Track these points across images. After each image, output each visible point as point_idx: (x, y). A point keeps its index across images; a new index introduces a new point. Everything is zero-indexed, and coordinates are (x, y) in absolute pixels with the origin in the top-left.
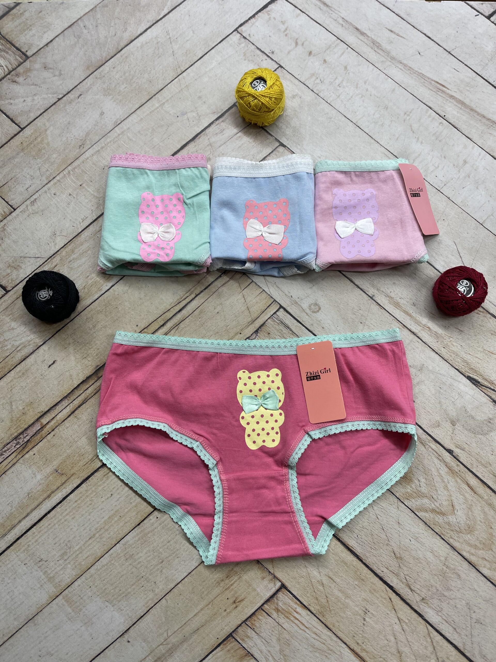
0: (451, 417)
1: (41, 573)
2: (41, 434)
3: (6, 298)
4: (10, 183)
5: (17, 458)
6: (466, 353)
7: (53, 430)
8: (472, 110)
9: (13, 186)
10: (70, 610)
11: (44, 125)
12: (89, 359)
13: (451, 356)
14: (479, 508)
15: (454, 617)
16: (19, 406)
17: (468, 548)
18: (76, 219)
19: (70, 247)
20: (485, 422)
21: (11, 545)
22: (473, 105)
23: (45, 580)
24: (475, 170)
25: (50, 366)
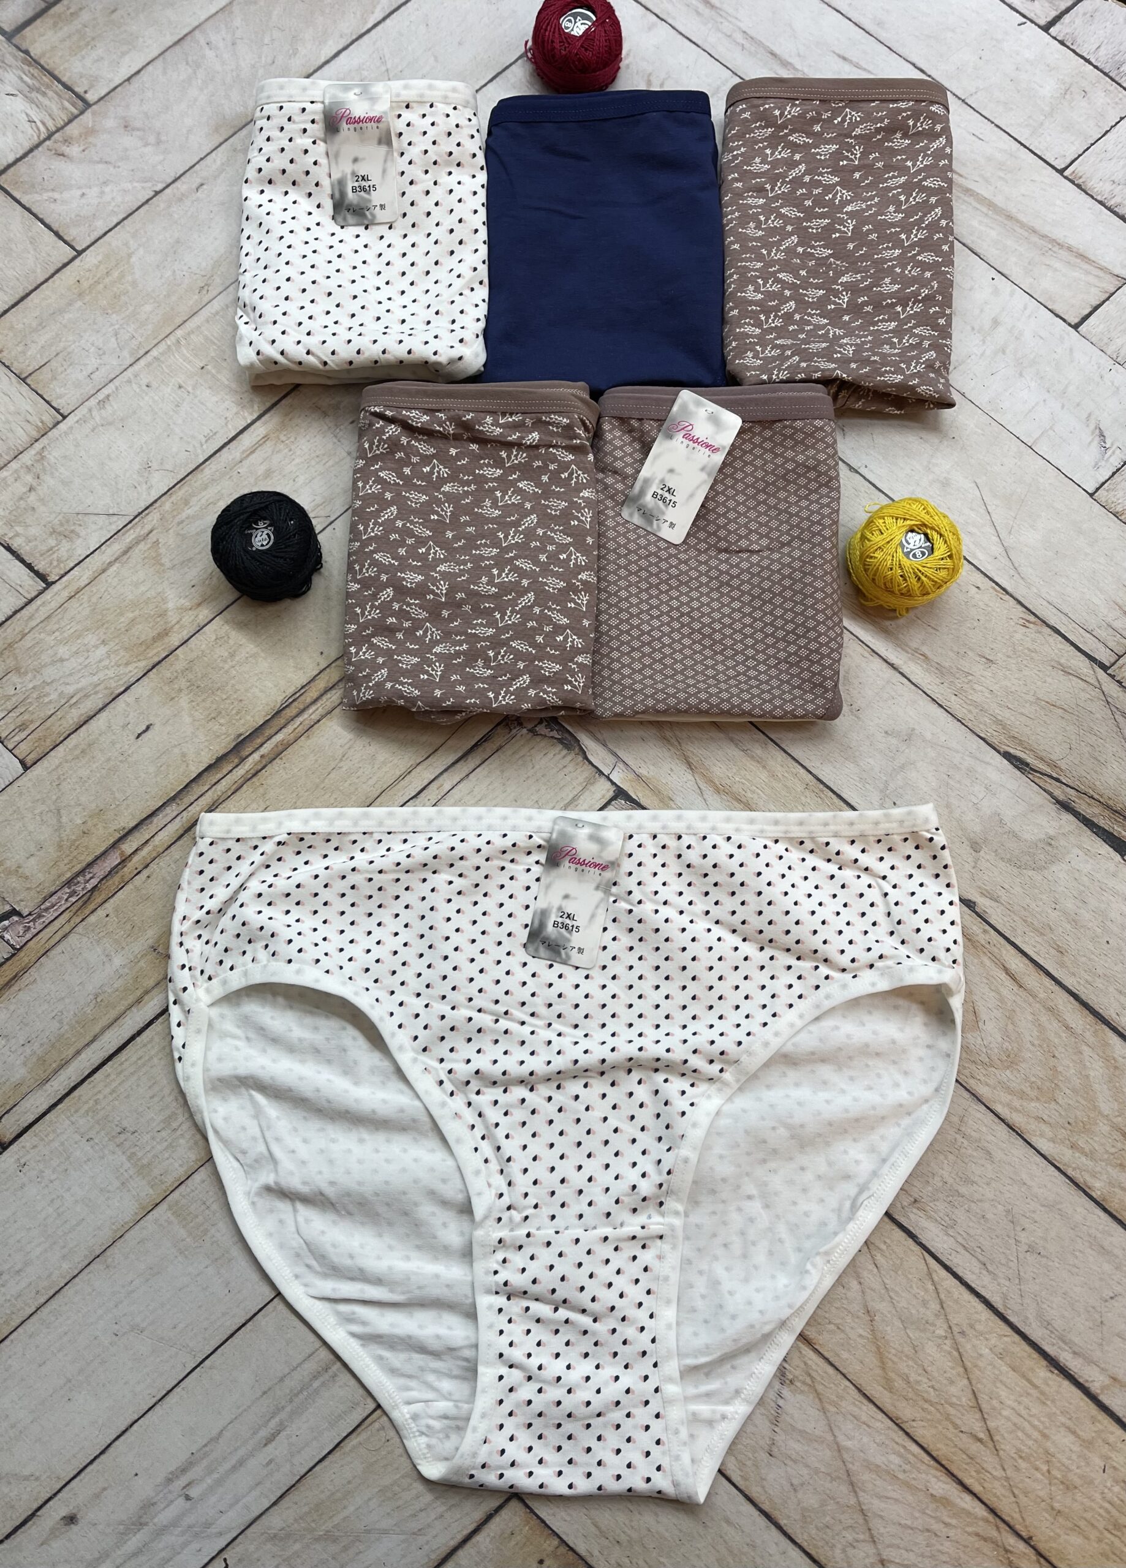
0: (972, 835)
1: (124, 1158)
2: (120, 874)
3: (48, 595)
4: (53, 364)
5: (72, 924)
6: (1000, 705)
7: (147, 866)
8: (1010, 217)
9: (60, 370)
10: (183, 1233)
11: (126, 244)
12: (222, 721)
13: (970, 711)
14: (1030, 1018)
15: (981, 1239)
16: (74, 819)
17: (1005, 1097)
18: (193, 437)
19: (180, 493)
20: (1040, 845)
21: (60, 1101)
22: (1012, 209)
23: (131, 1172)
24: (1017, 338)
25: (139, 735)
